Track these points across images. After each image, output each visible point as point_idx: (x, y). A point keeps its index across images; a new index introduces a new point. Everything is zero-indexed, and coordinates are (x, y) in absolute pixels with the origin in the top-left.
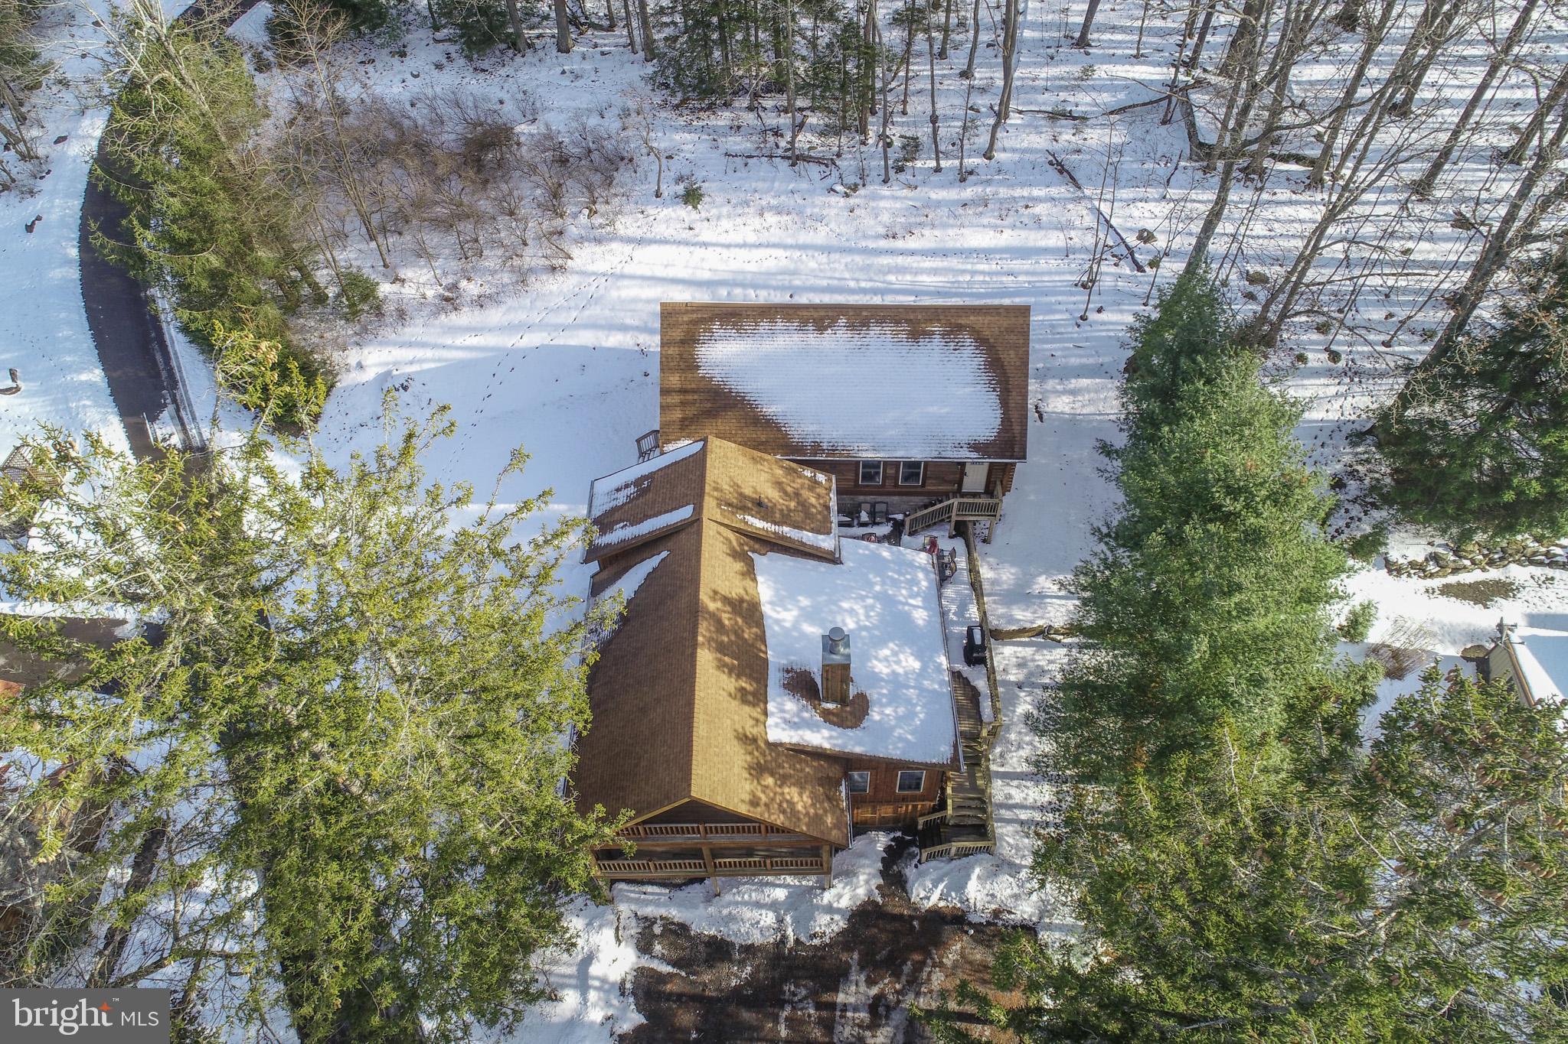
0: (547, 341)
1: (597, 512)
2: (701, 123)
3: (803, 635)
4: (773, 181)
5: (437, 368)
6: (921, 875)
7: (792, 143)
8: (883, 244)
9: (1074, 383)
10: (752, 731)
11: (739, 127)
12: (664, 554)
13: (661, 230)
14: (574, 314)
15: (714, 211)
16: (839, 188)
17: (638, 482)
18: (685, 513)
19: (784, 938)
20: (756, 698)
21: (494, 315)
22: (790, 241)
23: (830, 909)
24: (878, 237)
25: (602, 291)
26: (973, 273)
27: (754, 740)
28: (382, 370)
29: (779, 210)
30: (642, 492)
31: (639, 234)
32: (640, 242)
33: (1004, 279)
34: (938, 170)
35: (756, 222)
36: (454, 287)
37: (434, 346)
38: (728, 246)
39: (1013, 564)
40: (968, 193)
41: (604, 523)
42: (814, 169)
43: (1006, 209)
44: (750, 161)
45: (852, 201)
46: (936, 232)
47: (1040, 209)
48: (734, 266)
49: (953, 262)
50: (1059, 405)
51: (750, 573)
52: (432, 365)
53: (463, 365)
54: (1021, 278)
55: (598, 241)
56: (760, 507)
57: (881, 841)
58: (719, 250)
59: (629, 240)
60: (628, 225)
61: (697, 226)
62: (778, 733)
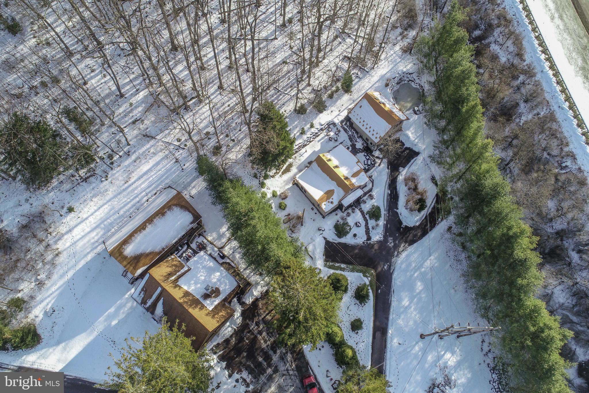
0: (74, 271)
1: (140, 302)
2: (51, 188)
3: (199, 288)
4: (86, 190)
5: (56, 300)
6: (246, 299)
7: (80, 176)
8: (126, 185)
9: (193, 185)
10: (207, 312)
11: (62, 181)
12: (162, 298)
13: (72, 224)
14: (74, 260)
15: (80, 209)
16: (103, 179)
17: (142, 290)
18: (159, 289)
19: (235, 329)
20: (203, 307)
21: (55, 277)
22: (105, 201)
23: (237, 318)
24: (124, 184)
25: (74, 250)
26: (152, 176)
27: (209, 313)
28: (43, 313)
29: (95, 196)
30: (146, 291)
31: (68, 229)
32: (70, 231)
33: (159, 173)
34: (121, 157)
35: (92, 203)
36: (37, 280)
37: (49, 296)
38: (92, 214)
39: (214, 232)
40: (133, 157)
41: (144, 302)
42: (92, 179)
43: (145, 156)
44: (75, 188)
45: (109, 180)
46: (135, 173)
47: (152, 150)
48: (98, 218)
49: (145, 177)
50: (194, 192)
51: (180, 287)
52: (53, 301)
53: (61, 294)
54: (163, 170)
55: (60, 239)
56: (170, 275)
57: (235, 300)
58: (91, 217)
59: (67, 233)
60: (63, 229)
61: (80, 215)
62: (211, 308)
